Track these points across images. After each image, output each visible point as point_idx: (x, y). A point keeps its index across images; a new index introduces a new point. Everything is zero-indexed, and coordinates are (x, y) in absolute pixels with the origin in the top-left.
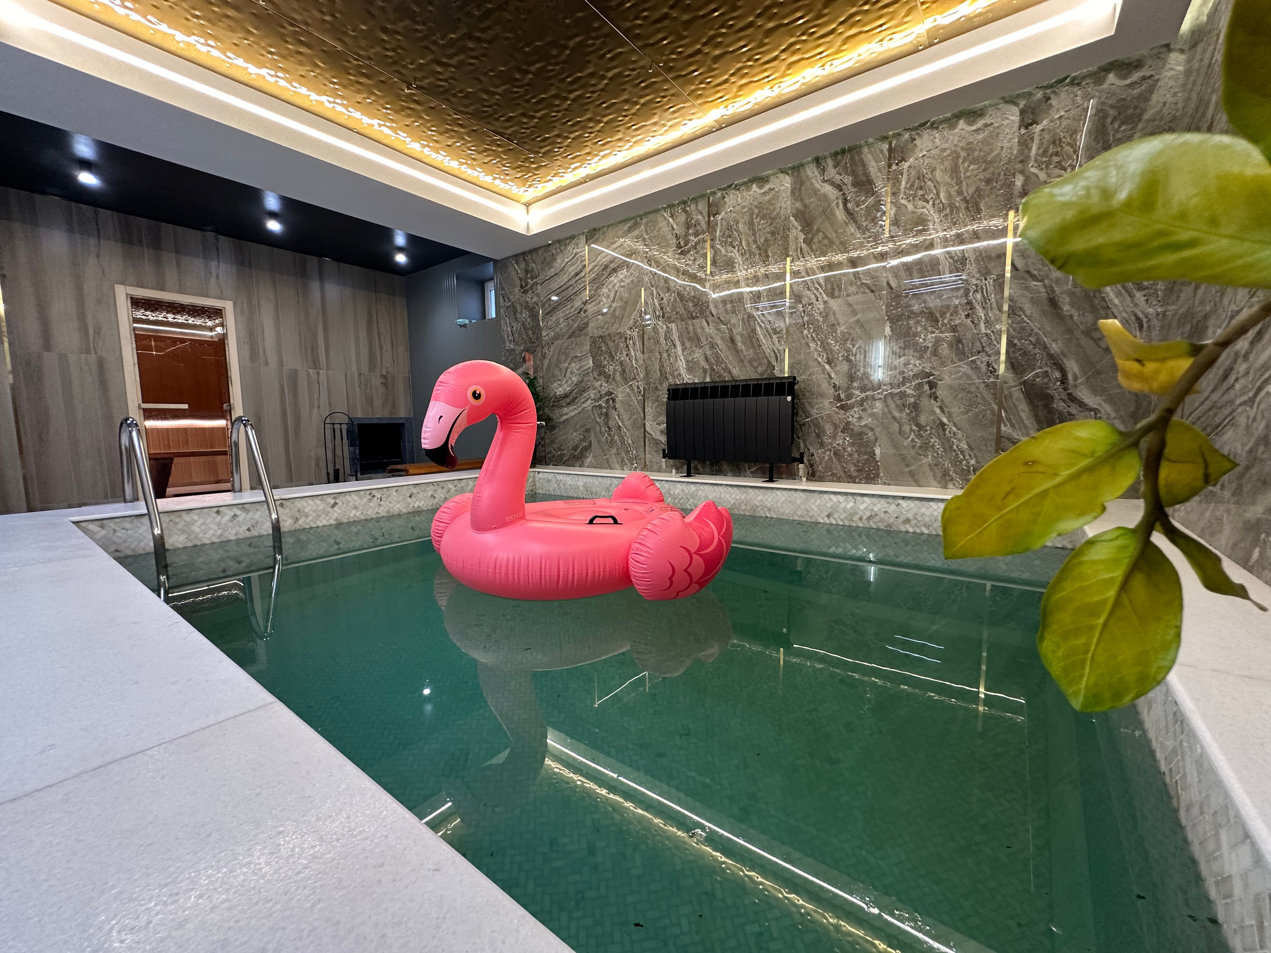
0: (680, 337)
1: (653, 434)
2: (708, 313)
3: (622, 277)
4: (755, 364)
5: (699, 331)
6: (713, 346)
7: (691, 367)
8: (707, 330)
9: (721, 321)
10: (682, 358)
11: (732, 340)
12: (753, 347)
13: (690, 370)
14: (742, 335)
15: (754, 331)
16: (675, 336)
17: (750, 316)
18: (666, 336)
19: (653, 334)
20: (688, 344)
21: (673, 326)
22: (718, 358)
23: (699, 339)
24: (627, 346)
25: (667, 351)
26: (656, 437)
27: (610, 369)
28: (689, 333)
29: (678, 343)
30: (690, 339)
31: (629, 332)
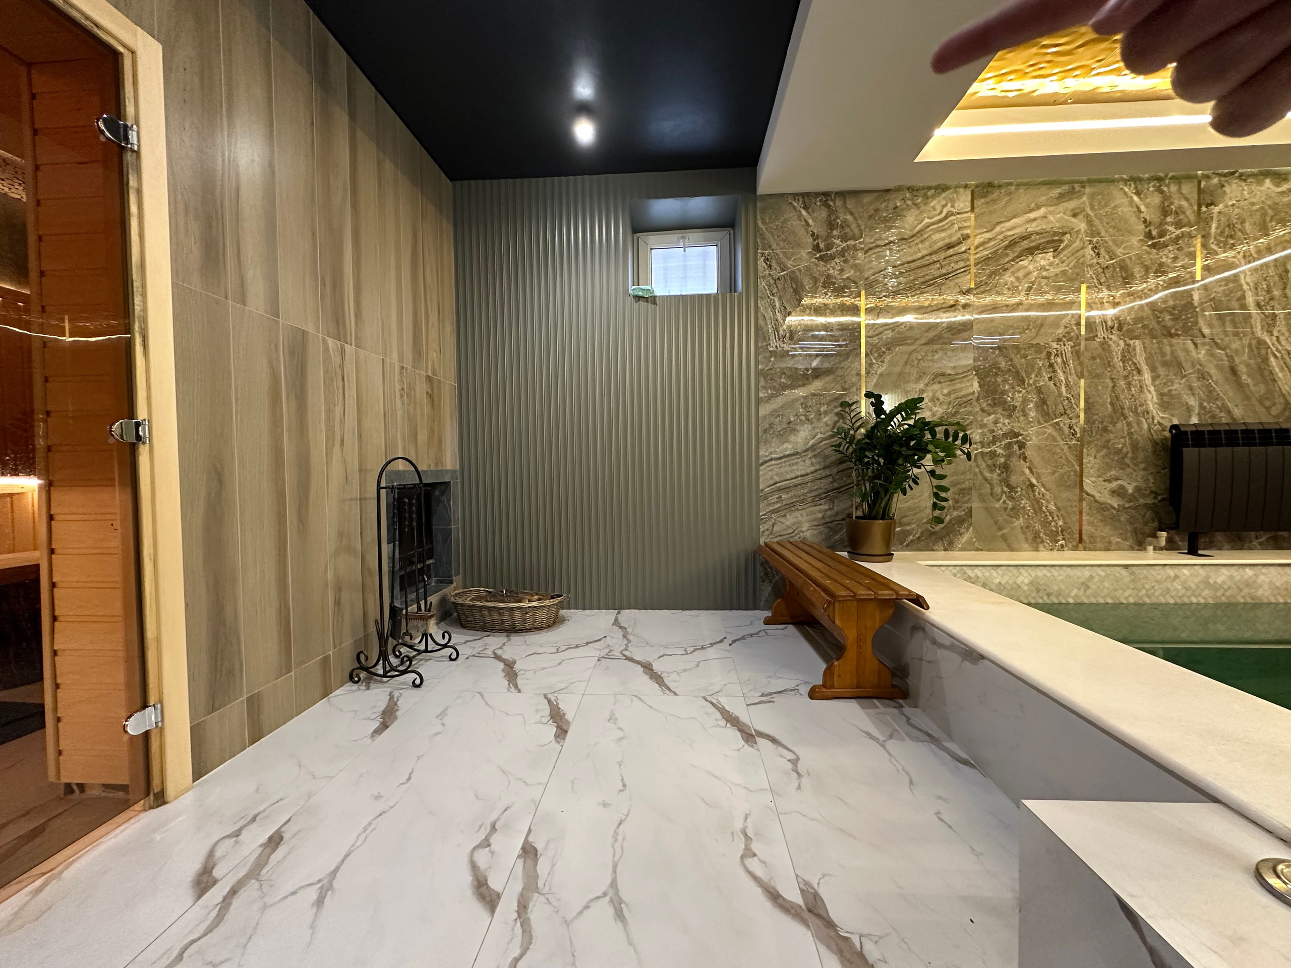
0: (1149, 360)
1: (1097, 495)
2: (1196, 332)
3: (1043, 263)
4: (1267, 403)
5: (1181, 355)
6: (1203, 376)
7: (1167, 401)
8: (1194, 353)
9: (1216, 344)
10: (1152, 389)
11: (1234, 371)
12: (1265, 382)
13: (1164, 405)
14: (1248, 366)
15: (1266, 360)
16: (1140, 358)
17: (1261, 343)
18: (1123, 356)
19: (1100, 350)
20: (1161, 371)
21: (1138, 343)
22: (1210, 392)
23: (1180, 365)
24: (1051, 365)
25: (1126, 377)
26: (1102, 500)
27: (1016, 397)
28: (1163, 354)
29: (1145, 368)
30: (1165, 364)
31: (1054, 345)
